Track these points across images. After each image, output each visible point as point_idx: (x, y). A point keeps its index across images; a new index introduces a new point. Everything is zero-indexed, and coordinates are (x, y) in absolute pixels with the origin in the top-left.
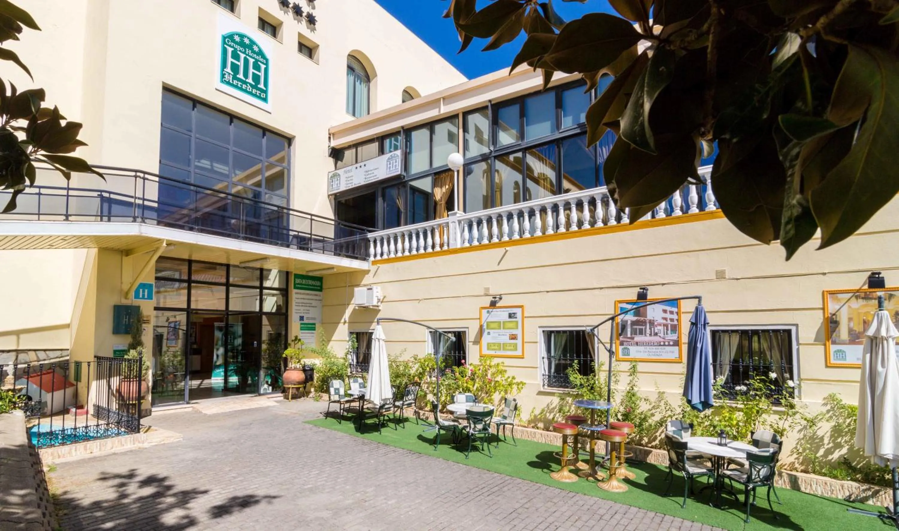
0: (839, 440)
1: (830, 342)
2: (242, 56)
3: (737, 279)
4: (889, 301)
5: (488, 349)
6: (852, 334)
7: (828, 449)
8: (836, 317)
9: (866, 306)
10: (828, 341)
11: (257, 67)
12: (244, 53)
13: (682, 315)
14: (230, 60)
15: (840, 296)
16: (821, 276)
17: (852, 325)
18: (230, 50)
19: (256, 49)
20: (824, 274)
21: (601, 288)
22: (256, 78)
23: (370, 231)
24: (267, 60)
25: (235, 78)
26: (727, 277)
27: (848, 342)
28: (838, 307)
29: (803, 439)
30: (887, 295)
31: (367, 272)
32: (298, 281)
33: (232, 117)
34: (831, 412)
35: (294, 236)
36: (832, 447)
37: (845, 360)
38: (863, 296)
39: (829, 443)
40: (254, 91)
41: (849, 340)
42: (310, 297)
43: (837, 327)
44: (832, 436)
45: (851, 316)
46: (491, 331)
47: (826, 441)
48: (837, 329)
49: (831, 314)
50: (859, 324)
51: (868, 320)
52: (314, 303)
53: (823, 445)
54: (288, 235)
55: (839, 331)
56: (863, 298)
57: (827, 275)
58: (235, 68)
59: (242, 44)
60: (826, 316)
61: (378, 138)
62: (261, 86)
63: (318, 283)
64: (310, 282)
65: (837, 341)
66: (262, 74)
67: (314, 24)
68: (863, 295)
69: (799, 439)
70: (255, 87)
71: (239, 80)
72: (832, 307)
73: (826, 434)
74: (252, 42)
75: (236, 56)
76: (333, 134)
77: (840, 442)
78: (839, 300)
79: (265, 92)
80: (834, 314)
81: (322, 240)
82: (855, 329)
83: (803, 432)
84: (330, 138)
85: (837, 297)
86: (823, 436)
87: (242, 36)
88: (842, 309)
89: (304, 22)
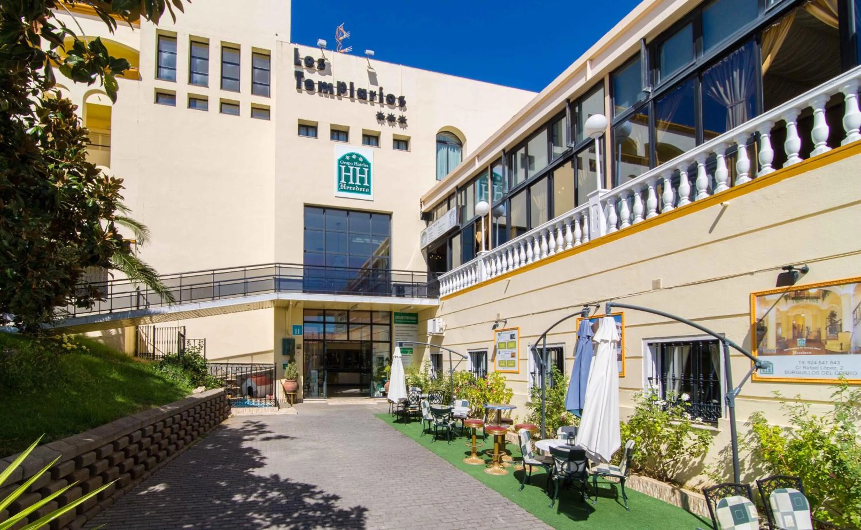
0: (760, 466)
1: (756, 351)
2: (352, 168)
3: (670, 288)
4: (823, 299)
5: (499, 366)
6: (780, 343)
7: (748, 474)
8: (763, 324)
9: (796, 307)
10: (755, 351)
11: (362, 172)
12: (353, 166)
13: (625, 329)
14: (343, 174)
15: (768, 298)
16: (749, 276)
17: (780, 331)
18: (343, 167)
19: (361, 159)
20: (752, 273)
21: (567, 308)
22: (362, 180)
23: (439, 275)
24: (369, 164)
25: (347, 185)
26: (661, 287)
27: (775, 352)
28: (765, 311)
29: (723, 462)
30: (821, 292)
31: (437, 307)
32: (397, 317)
33: (348, 211)
34: (753, 433)
35: (394, 285)
36: (752, 473)
37: (772, 373)
38: (793, 296)
39: (749, 469)
40: (361, 189)
41: (777, 350)
42: (408, 329)
43: (764, 334)
44: (752, 460)
45: (779, 321)
46: (501, 350)
47: (747, 465)
48: (765, 337)
49: (757, 319)
50: (788, 330)
51: (799, 325)
52: (411, 333)
53: (744, 469)
54: (391, 285)
55: (767, 339)
56: (793, 298)
57: (755, 274)
58: (347, 178)
59: (352, 160)
60: (752, 323)
61: (445, 200)
62: (366, 184)
63: (414, 318)
64: (408, 318)
65: (764, 351)
66: (366, 176)
67: (405, 123)
68: (793, 294)
69: (721, 462)
70: (361, 186)
71: (351, 185)
72: (759, 312)
73: (746, 457)
74: (358, 156)
75: (347, 170)
76: (424, 202)
77: (761, 468)
78: (766, 303)
79: (369, 187)
80: (761, 320)
81: (418, 286)
82: (783, 336)
83: (724, 454)
84: (421, 205)
85: (765, 299)
86: (744, 460)
87: (350, 155)
88: (770, 313)
89: (397, 125)
